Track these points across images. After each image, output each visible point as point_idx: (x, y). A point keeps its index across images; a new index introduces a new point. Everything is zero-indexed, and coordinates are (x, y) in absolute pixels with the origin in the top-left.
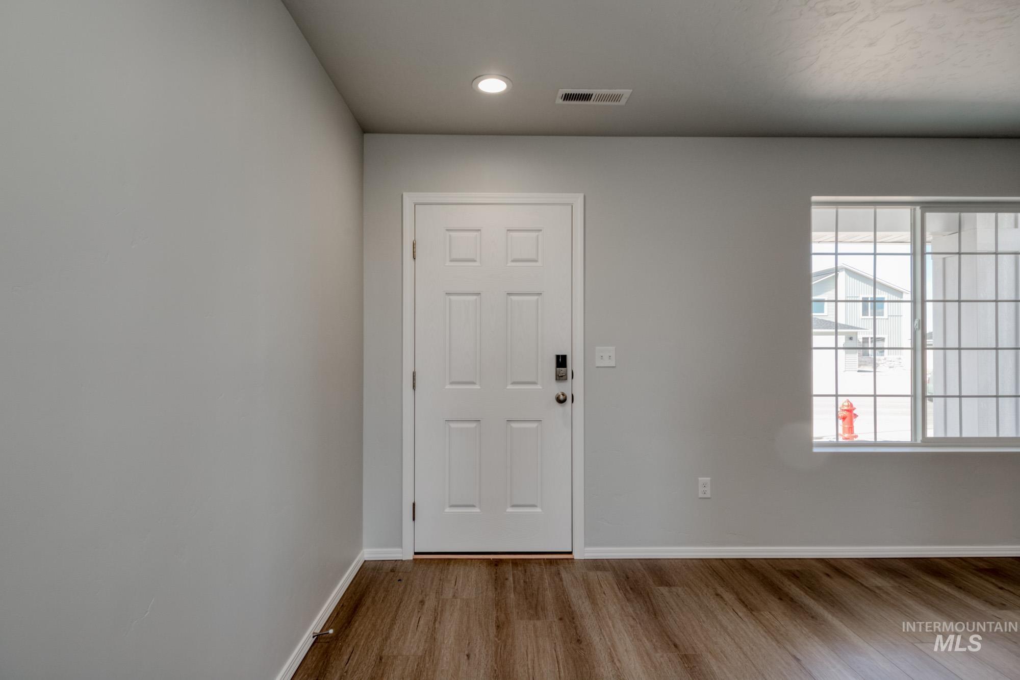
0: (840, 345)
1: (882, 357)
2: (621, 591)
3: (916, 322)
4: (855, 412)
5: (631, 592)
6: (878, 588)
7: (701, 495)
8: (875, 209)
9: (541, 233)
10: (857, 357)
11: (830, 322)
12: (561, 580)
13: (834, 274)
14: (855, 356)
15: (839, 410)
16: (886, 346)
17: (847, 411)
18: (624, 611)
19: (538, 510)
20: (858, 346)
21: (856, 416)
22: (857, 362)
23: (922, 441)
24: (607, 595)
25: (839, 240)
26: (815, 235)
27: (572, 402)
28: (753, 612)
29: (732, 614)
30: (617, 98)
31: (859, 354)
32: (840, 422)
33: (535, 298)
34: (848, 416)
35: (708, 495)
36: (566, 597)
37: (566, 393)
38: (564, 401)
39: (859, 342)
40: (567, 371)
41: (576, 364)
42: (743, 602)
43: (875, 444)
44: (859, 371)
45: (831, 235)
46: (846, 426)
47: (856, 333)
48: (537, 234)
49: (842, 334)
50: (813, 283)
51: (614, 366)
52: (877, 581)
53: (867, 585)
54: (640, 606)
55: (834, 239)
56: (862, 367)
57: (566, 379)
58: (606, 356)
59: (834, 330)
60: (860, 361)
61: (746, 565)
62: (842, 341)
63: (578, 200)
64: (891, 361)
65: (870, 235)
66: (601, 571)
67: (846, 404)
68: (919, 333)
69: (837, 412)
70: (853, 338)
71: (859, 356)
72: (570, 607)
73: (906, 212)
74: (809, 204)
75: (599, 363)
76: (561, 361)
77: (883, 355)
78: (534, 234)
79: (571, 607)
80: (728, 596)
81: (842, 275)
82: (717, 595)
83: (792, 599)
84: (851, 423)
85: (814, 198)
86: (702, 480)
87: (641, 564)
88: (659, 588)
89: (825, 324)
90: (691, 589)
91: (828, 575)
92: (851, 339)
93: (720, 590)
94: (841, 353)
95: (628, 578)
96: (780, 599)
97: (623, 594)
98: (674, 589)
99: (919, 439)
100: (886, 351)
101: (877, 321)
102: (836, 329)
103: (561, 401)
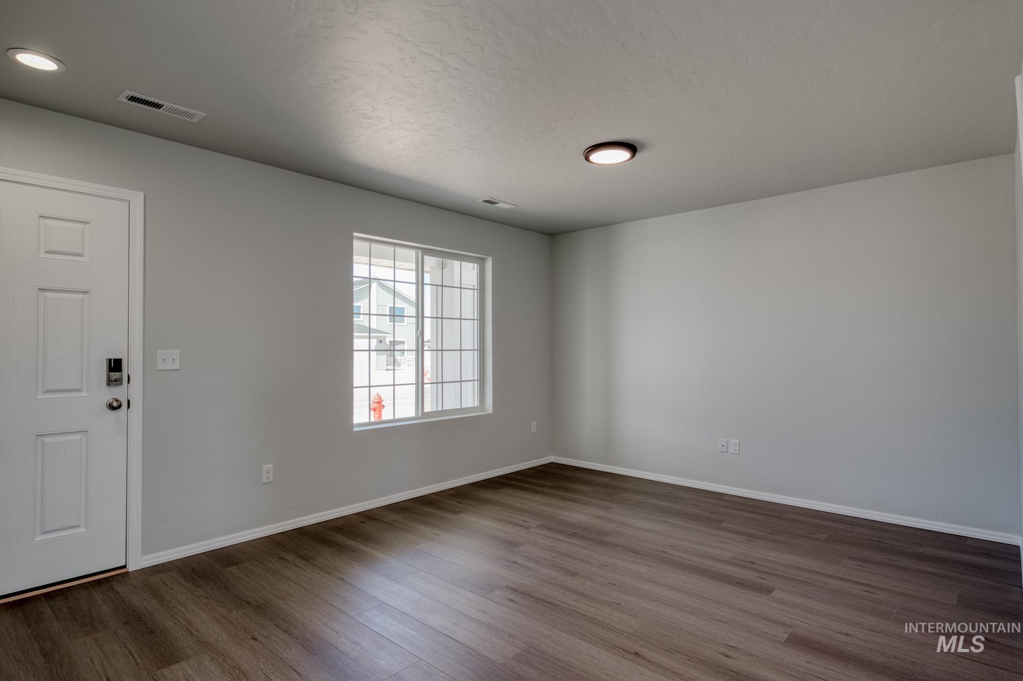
0: (373, 347)
1: (403, 358)
2: (189, 582)
3: (419, 332)
4: (383, 403)
5: (199, 580)
6: (395, 521)
7: (264, 481)
8: (395, 248)
9: (88, 225)
10: (385, 358)
11: (365, 327)
12: (117, 593)
13: (368, 284)
14: (384, 357)
15: (371, 403)
16: (406, 349)
17: (378, 403)
18: (196, 596)
19: (82, 530)
20: (386, 349)
21: (383, 406)
22: (385, 362)
23: (421, 415)
24: (174, 589)
25: (371, 263)
26: (355, 257)
27: (128, 408)
28: (311, 561)
29: (294, 568)
30: (191, 116)
31: (387, 355)
32: (372, 412)
33: (80, 296)
34: (377, 406)
35: (271, 479)
36: (128, 605)
37: (119, 398)
38: (119, 406)
39: (387, 345)
40: (122, 375)
41: (133, 367)
42: (302, 557)
43: (394, 421)
44: (386, 370)
45: (366, 259)
46: (376, 416)
47: (385, 337)
48: (84, 226)
49: (374, 337)
50: (354, 290)
51: (179, 368)
52: (395, 517)
53: (387, 521)
54: (210, 587)
55: (368, 262)
56: (389, 366)
57: (122, 384)
58: (169, 359)
59: (368, 334)
60: (387, 361)
61: (301, 532)
62: (374, 343)
63: (138, 199)
64: (409, 361)
65: (391, 263)
66: (163, 573)
67: (377, 397)
68: (420, 339)
69: (370, 404)
70: (383, 342)
71: (387, 357)
72: (133, 610)
73: (413, 253)
74: (352, 238)
75: (161, 366)
76: (115, 366)
77: (403, 356)
78: (81, 226)
79: (135, 611)
80: (290, 557)
81: (374, 285)
82: (280, 558)
83: (338, 544)
84: (380, 413)
85: (355, 234)
86: (265, 467)
87: (207, 556)
88: (227, 568)
89: (362, 328)
90: (257, 561)
91: (363, 522)
92: (381, 342)
93: (282, 554)
94: (373, 354)
95: (194, 570)
96: (330, 547)
97: (191, 584)
98: (241, 565)
99: (420, 413)
100: (406, 352)
101: (396, 327)
102: (370, 333)
103: (114, 407)
